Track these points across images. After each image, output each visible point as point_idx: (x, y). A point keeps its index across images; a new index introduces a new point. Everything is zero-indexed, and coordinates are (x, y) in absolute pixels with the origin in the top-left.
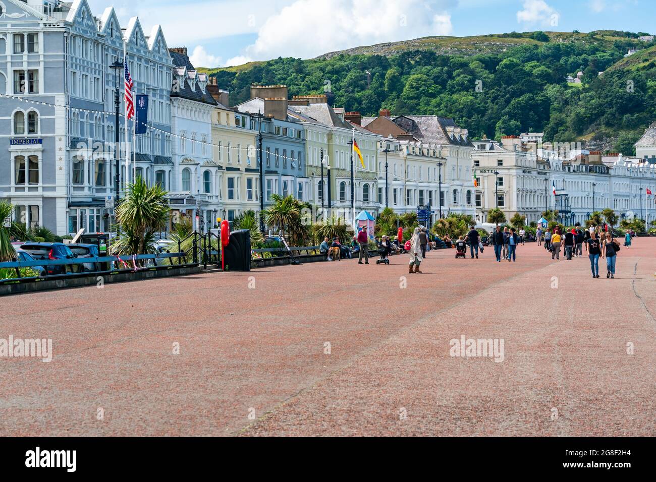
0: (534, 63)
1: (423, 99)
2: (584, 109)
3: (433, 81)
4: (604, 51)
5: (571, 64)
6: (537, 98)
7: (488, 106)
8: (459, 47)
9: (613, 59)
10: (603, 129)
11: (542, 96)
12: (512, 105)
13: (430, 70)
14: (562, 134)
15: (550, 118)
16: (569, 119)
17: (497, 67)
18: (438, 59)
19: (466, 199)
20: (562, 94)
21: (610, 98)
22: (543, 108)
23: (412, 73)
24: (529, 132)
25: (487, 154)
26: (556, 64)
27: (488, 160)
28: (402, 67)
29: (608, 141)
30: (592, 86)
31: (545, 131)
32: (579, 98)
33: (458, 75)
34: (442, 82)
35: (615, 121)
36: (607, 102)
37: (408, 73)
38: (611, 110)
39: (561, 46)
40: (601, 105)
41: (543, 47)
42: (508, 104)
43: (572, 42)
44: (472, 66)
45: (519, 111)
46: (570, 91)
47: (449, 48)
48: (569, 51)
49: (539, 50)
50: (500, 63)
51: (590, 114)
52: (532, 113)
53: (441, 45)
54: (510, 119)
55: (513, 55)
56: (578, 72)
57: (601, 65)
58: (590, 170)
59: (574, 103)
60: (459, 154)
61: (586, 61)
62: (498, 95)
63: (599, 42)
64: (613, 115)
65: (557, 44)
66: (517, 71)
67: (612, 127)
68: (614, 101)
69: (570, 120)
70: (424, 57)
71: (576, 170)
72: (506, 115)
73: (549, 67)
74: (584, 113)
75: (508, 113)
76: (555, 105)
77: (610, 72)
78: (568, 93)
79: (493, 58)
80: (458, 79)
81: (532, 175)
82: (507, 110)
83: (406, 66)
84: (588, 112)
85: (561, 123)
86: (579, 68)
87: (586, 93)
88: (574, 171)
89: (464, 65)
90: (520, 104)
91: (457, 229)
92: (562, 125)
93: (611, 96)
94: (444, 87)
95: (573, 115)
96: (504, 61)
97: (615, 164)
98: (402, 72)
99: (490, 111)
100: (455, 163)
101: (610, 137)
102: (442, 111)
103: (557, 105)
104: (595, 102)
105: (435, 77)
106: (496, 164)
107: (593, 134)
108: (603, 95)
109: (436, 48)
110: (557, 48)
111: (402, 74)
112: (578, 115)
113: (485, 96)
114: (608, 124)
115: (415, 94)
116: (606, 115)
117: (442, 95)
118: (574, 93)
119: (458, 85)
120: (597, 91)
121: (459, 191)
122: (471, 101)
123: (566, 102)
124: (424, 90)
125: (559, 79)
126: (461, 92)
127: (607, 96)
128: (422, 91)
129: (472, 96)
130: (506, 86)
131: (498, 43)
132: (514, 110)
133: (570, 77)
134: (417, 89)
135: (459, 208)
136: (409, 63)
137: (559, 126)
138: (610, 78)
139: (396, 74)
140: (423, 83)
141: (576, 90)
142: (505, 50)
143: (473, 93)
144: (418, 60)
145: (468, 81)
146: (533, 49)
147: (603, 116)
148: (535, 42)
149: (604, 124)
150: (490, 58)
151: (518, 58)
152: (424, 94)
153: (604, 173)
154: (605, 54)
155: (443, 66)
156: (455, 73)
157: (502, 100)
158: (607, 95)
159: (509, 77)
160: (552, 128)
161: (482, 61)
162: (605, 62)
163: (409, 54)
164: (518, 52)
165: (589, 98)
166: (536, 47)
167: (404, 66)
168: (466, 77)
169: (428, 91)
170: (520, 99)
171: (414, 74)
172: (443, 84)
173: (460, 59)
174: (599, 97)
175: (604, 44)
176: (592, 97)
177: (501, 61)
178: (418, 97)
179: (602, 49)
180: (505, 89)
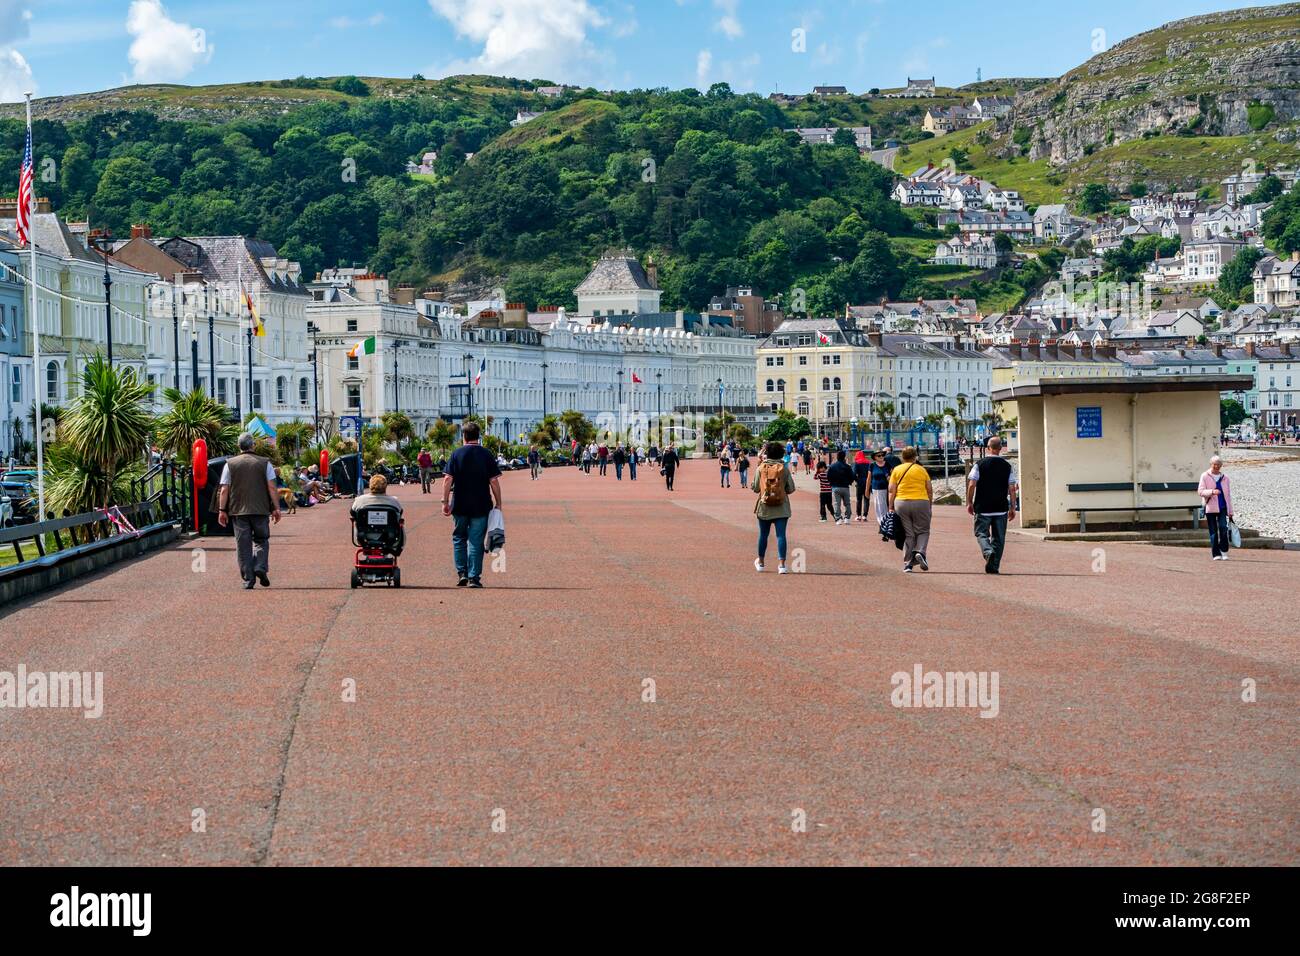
0: (345, 137)
1: (137, 205)
2: (444, 223)
3: (154, 171)
4: (472, 115)
5: (411, 138)
6: (353, 203)
7: (261, 218)
8: (198, 106)
9: (490, 129)
10: (480, 261)
11: (363, 199)
12: (307, 216)
13: (147, 150)
14: (402, 270)
15: (378, 240)
16: (414, 243)
17: (276, 144)
18: (162, 128)
19: (298, 395)
20: (400, 194)
21: (492, 203)
22: (364, 221)
23: (113, 154)
24: (339, 267)
25: (328, 309)
26: (387, 137)
27: (330, 321)
28: (94, 144)
29: (489, 284)
30: (457, 179)
31: (369, 266)
32: (433, 203)
33: (202, 159)
34: (170, 172)
35: (502, 247)
36: (486, 211)
37: (106, 155)
38: (495, 224)
39: (392, 104)
40: (474, 216)
41: (358, 107)
42: (298, 214)
43: (412, 96)
44: (228, 141)
45: (320, 228)
46: (415, 189)
47: (179, 108)
48: (407, 114)
49: (350, 112)
50: (281, 137)
51: (455, 233)
52: (344, 231)
53: (164, 102)
54: (303, 243)
55: (302, 121)
56: (424, 154)
57: (472, 141)
58: (509, 339)
59: (423, 211)
60: (286, 309)
61: (438, 132)
62: (280, 198)
63: (462, 98)
64: (498, 234)
65: (384, 100)
66: (314, 150)
67: (498, 258)
68: (500, 209)
69: (417, 244)
70: (135, 123)
71: (484, 338)
72: (296, 234)
73: (374, 145)
74: (444, 231)
75: (300, 231)
76: (388, 215)
77: (490, 154)
78: (411, 194)
79: (268, 127)
80: (202, 166)
81: (409, 348)
82: (296, 224)
83: (100, 141)
84: (450, 229)
85: (399, 250)
86: (426, 145)
87: (446, 192)
88: (480, 341)
89: (212, 140)
90: (321, 213)
91: (368, 451)
92: (401, 254)
93: (492, 199)
94: (175, 182)
95: (422, 235)
96: (289, 133)
97: (552, 327)
98: (94, 152)
99: (264, 228)
100: (280, 328)
101: (492, 275)
102: (172, 228)
103: (392, 216)
104: (465, 209)
105: (158, 163)
106: (344, 327)
107: (460, 271)
108: (478, 197)
109: (154, 107)
110: (386, 108)
111: (93, 156)
112: (431, 234)
113: (255, 198)
114: (489, 252)
115: (120, 194)
116: (485, 235)
117: (172, 197)
118: (423, 194)
119: (203, 177)
120: (466, 190)
121: (288, 380)
122: (229, 209)
123: (408, 211)
124: (138, 187)
125: (393, 166)
126: (209, 192)
127: (485, 199)
128: (133, 189)
129: (230, 198)
130: (294, 179)
131: (272, 99)
132: (311, 226)
133: (412, 164)
134: (125, 184)
135: (289, 412)
136: (106, 137)
137: (398, 255)
138: (491, 165)
139: (83, 157)
140: (135, 173)
141: (426, 187)
142: (285, 112)
143: (232, 194)
144: (124, 129)
145: (222, 170)
146: (340, 111)
147: (479, 235)
148: (343, 96)
149: (481, 251)
150: (261, 125)
151: (312, 127)
152: (138, 195)
153: (533, 344)
154: (474, 120)
155: (173, 141)
156: (195, 156)
157: (286, 207)
158: (487, 196)
159: (299, 161)
160: (384, 260)
161: (245, 131)
162: (474, 135)
163: (106, 119)
164: (310, 115)
165: (452, 203)
166: (345, 105)
167: (97, 142)
168: (217, 162)
169: (146, 189)
170: (322, 204)
171: (116, 157)
172: (174, 176)
173: (204, 128)
174: (472, 201)
175: (472, 101)
176: (458, 201)
177: (283, 131)
178: (126, 202)
179: (469, 110)
180: (292, 185)
